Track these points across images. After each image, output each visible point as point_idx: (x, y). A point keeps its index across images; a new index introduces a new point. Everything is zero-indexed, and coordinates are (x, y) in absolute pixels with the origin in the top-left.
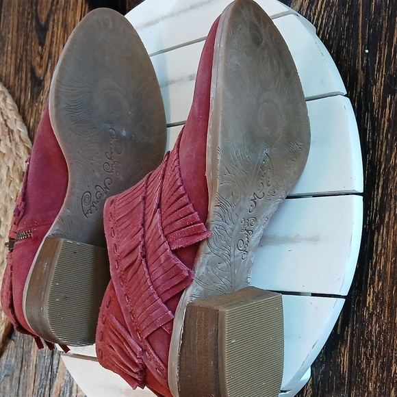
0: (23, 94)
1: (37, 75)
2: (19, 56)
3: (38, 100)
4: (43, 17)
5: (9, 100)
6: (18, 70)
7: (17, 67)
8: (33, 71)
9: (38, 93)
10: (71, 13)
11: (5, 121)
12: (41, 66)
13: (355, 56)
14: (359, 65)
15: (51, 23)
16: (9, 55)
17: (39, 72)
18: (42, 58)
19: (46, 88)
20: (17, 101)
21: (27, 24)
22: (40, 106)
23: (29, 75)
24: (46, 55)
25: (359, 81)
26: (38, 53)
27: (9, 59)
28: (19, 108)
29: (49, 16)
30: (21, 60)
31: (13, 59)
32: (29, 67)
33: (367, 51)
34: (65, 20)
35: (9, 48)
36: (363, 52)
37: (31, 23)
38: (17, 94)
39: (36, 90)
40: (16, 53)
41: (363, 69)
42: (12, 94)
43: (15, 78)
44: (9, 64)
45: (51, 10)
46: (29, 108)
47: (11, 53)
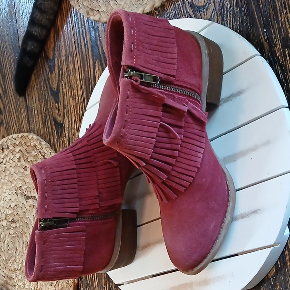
0: (51, 136)
1: (59, 121)
2: (44, 115)
3: (63, 135)
4: (55, 86)
5: (44, 143)
6: (45, 124)
7: (44, 122)
8: (55, 120)
9: (62, 132)
10: (73, 78)
11: (44, 156)
12: (60, 116)
13: (259, 36)
14: (263, 40)
15: (61, 88)
16: (37, 117)
17: (60, 119)
18: (59, 110)
19: (66, 127)
20: (49, 142)
21: (45, 95)
22: (65, 139)
23: (53, 124)
24: (62, 108)
25: (266, 49)
26: (57, 108)
27: (37, 119)
28: (51, 146)
29: (58, 84)
30: (46, 117)
31: (40, 118)
32: (52, 118)
33: (265, 30)
34: (70, 83)
35: (36, 113)
36: (263, 32)
37: (48, 93)
38: (48, 138)
39: (60, 131)
40: (41, 114)
41: (266, 41)
42: (45, 139)
43: (44, 129)
44: (38, 122)
45: (59, 80)
46: (58, 143)
47: (38, 115)
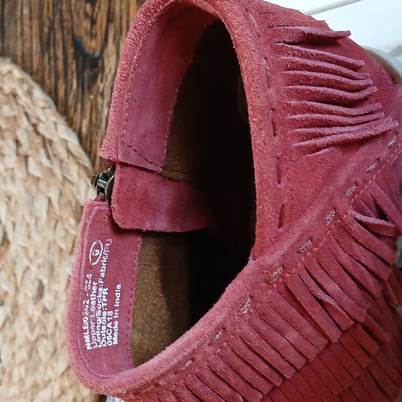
0: (61, 82)
1: (87, 50)
2: (47, 23)
3: (94, 90)
5: (38, 93)
6: (46, 44)
7: (45, 40)
8: (78, 46)
9: (94, 79)
11: (34, 126)
12: (93, 36)
16: (26, 22)
17: (92, 45)
18: (93, 22)
19: (107, 70)
20: (53, 94)
22: (100, 99)
23: (71, 51)
24: (102, 17)
26: (86, 15)
27: (26, 29)
28: (56, 104)
30: (52, 28)
31: (36, 29)
32: (69, 38)
35: (26, 11)
38: (50, 82)
39: (87, 74)
40: (40, 18)
42: (42, 83)
43: (43, 56)
44: (27, 36)
46: (76, 103)
47: (31, 19)
